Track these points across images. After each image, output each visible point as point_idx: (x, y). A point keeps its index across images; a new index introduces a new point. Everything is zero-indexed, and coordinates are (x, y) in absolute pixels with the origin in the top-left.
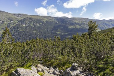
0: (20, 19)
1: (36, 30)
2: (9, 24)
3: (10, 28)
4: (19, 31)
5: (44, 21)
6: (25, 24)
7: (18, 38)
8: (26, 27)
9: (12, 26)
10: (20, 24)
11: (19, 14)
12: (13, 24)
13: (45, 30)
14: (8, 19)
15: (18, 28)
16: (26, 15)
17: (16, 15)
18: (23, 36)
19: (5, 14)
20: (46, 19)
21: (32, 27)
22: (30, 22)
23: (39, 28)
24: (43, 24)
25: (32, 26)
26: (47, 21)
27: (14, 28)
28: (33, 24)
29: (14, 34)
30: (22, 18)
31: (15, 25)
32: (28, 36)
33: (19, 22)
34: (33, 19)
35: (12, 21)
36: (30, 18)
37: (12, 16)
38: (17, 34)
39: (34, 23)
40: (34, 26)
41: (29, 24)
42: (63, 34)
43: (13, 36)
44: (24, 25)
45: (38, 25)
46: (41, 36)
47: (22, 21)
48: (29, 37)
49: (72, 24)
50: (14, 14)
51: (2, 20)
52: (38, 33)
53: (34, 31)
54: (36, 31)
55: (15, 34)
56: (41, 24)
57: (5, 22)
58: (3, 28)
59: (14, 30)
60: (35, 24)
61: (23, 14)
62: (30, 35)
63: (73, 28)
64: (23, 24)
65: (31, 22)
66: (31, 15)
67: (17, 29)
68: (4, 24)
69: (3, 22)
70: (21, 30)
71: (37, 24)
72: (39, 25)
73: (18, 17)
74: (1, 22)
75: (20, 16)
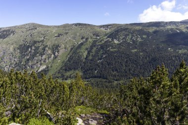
1: (136, 48)
2: (95, 42)
3: (96, 47)
4: (109, 51)
5: (151, 31)
6: (118, 40)
7: (108, 63)
8: (120, 44)
9: (98, 44)
10: (110, 40)
11: (108, 26)
12: (101, 42)
13: (154, 46)
14: (94, 35)
15: (107, 46)
17: (103, 26)
18: (115, 59)
19: (89, 28)
20: (155, 28)
21: (129, 43)
22: (126, 35)
23: (142, 44)
24: (148, 37)
25: (128, 41)
26: (155, 32)
27: (102, 47)
28: (131, 39)
29: (102, 56)
31: (103, 42)
32: (123, 59)
33: (108, 37)
34: (130, 29)
35: (98, 38)
36: (125, 29)
37: (98, 29)
38: (106, 56)
39: (133, 36)
40: (134, 41)
41: (124, 38)
43: (101, 59)
44: (116, 42)
45: (139, 40)
46: (146, 58)
47: (113, 36)
48: (126, 60)
50: (101, 27)
51: (86, 37)
52: (141, 54)
53: (133, 51)
54: (136, 50)
55: (104, 56)
56: (144, 36)
57: (90, 40)
58: (87, 49)
59: (102, 50)
60: (134, 38)
61: (114, 24)
62: (126, 58)
64: (115, 40)
65: (128, 35)
66: (127, 24)
67: (107, 48)
68: (88, 43)
69: (87, 39)
70: (112, 50)
71: (138, 38)
72: (142, 38)
73: (107, 29)
74: (84, 40)
75: (110, 28)
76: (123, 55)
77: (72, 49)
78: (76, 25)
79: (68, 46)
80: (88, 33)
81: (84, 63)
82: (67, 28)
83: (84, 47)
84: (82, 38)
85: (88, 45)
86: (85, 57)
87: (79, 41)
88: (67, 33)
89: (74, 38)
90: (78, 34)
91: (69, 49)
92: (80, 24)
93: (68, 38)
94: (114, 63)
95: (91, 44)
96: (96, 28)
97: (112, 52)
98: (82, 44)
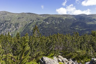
0: (45, 19)
1: (57, 26)
2: (37, 23)
5: (64, 19)
6: (49, 22)
7: (43, 33)
8: (49, 24)
9: (39, 24)
10: (45, 22)
11: (44, 15)
12: (40, 23)
13: (65, 26)
14: (37, 19)
15: (43, 25)
16: (49, 15)
17: (42, 15)
18: (46, 31)
19: (34, 15)
20: (66, 17)
21: (53, 24)
22: (53, 20)
23: (59, 24)
24: (62, 21)
25: (53, 23)
26: (66, 19)
27: (40, 25)
29: (40, 30)
30: (46, 18)
33: (44, 21)
34: (54, 17)
35: (39, 21)
36: (52, 17)
37: (39, 16)
39: (55, 21)
40: (56, 23)
41: (51, 22)
42: (81, 30)
43: (40, 31)
44: (47, 23)
45: (58, 23)
46: (61, 31)
47: (46, 20)
48: (51, 32)
49: (91, 20)
50: (41, 15)
51: (33, 20)
52: (59, 29)
53: (55, 28)
54: (57, 28)
55: (41, 30)
56: (61, 21)
57: (35, 21)
58: (33, 26)
59: (40, 27)
61: (47, 14)
63: (92, 24)
64: (47, 22)
66: (53, 15)
67: (43, 26)
68: (34, 23)
70: (45, 27)
71: (58, 21)
72: (60, 22)
74: (32, 21)
75: (45, 16)
76: (50, 30)
77: (25, 26)
78: (28, 13)
79: (23, 24)
80: (34, 18)
81: (31, 33)
82: (23, 15)
83: (31, 25)
84: (31, 20)
85: (34, 24)
86: (32, 30)
87: (29, 22)
88: (23, 17)
89: (27, 20)
90: (29, 18)
91: (24, 25)
92: (30, 13)
93: (24, 20)
94: (46, 33)
95: (35, 24)
96: (38, 16)
97: (45, 28)
98: (31, 23)
